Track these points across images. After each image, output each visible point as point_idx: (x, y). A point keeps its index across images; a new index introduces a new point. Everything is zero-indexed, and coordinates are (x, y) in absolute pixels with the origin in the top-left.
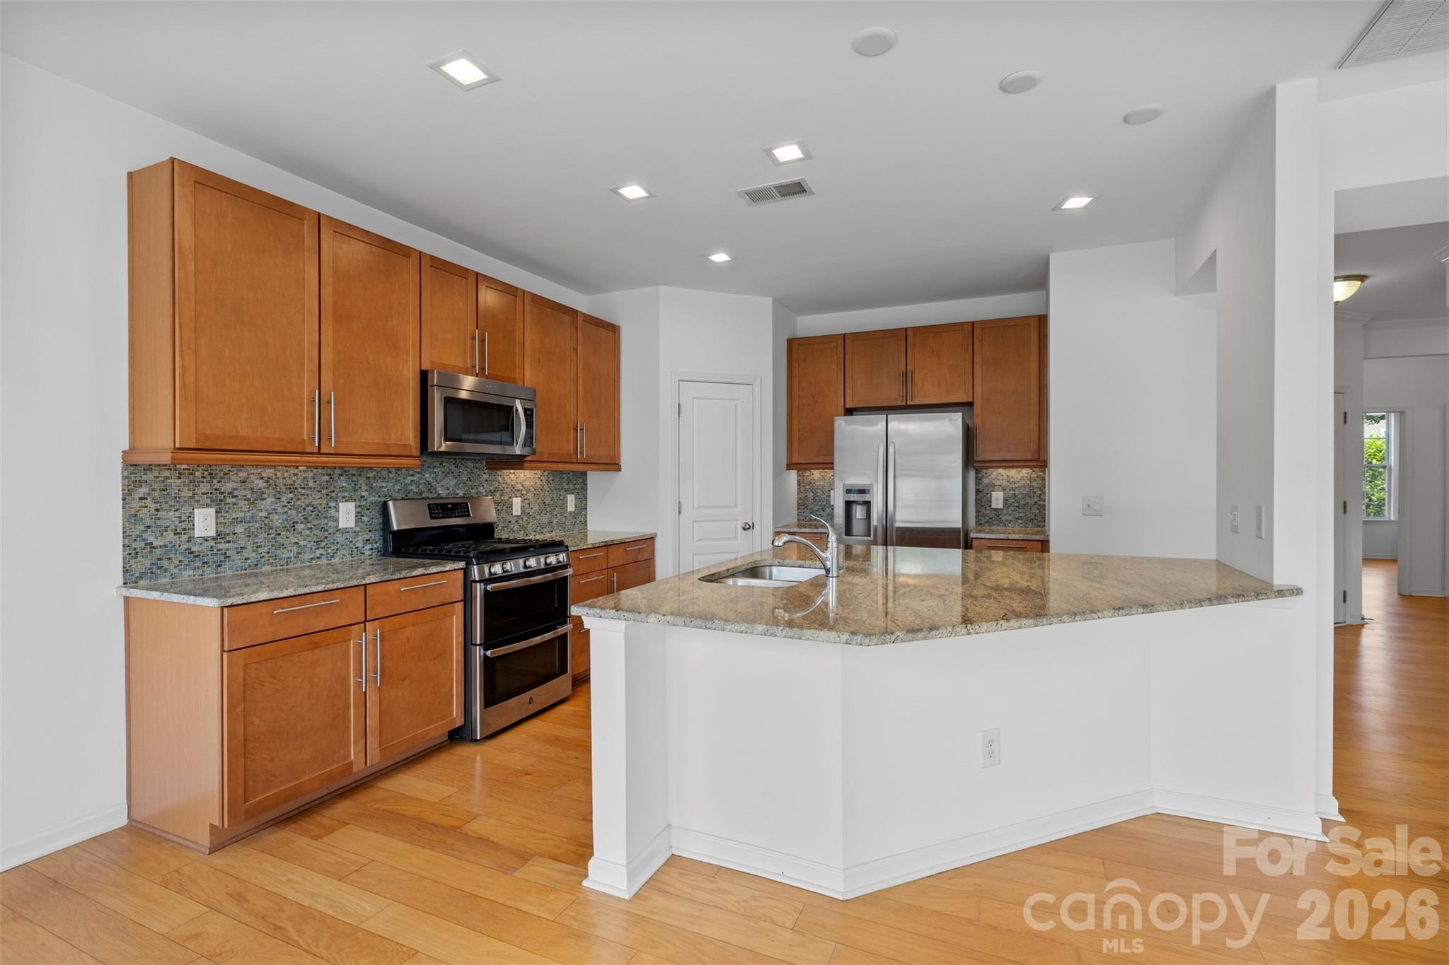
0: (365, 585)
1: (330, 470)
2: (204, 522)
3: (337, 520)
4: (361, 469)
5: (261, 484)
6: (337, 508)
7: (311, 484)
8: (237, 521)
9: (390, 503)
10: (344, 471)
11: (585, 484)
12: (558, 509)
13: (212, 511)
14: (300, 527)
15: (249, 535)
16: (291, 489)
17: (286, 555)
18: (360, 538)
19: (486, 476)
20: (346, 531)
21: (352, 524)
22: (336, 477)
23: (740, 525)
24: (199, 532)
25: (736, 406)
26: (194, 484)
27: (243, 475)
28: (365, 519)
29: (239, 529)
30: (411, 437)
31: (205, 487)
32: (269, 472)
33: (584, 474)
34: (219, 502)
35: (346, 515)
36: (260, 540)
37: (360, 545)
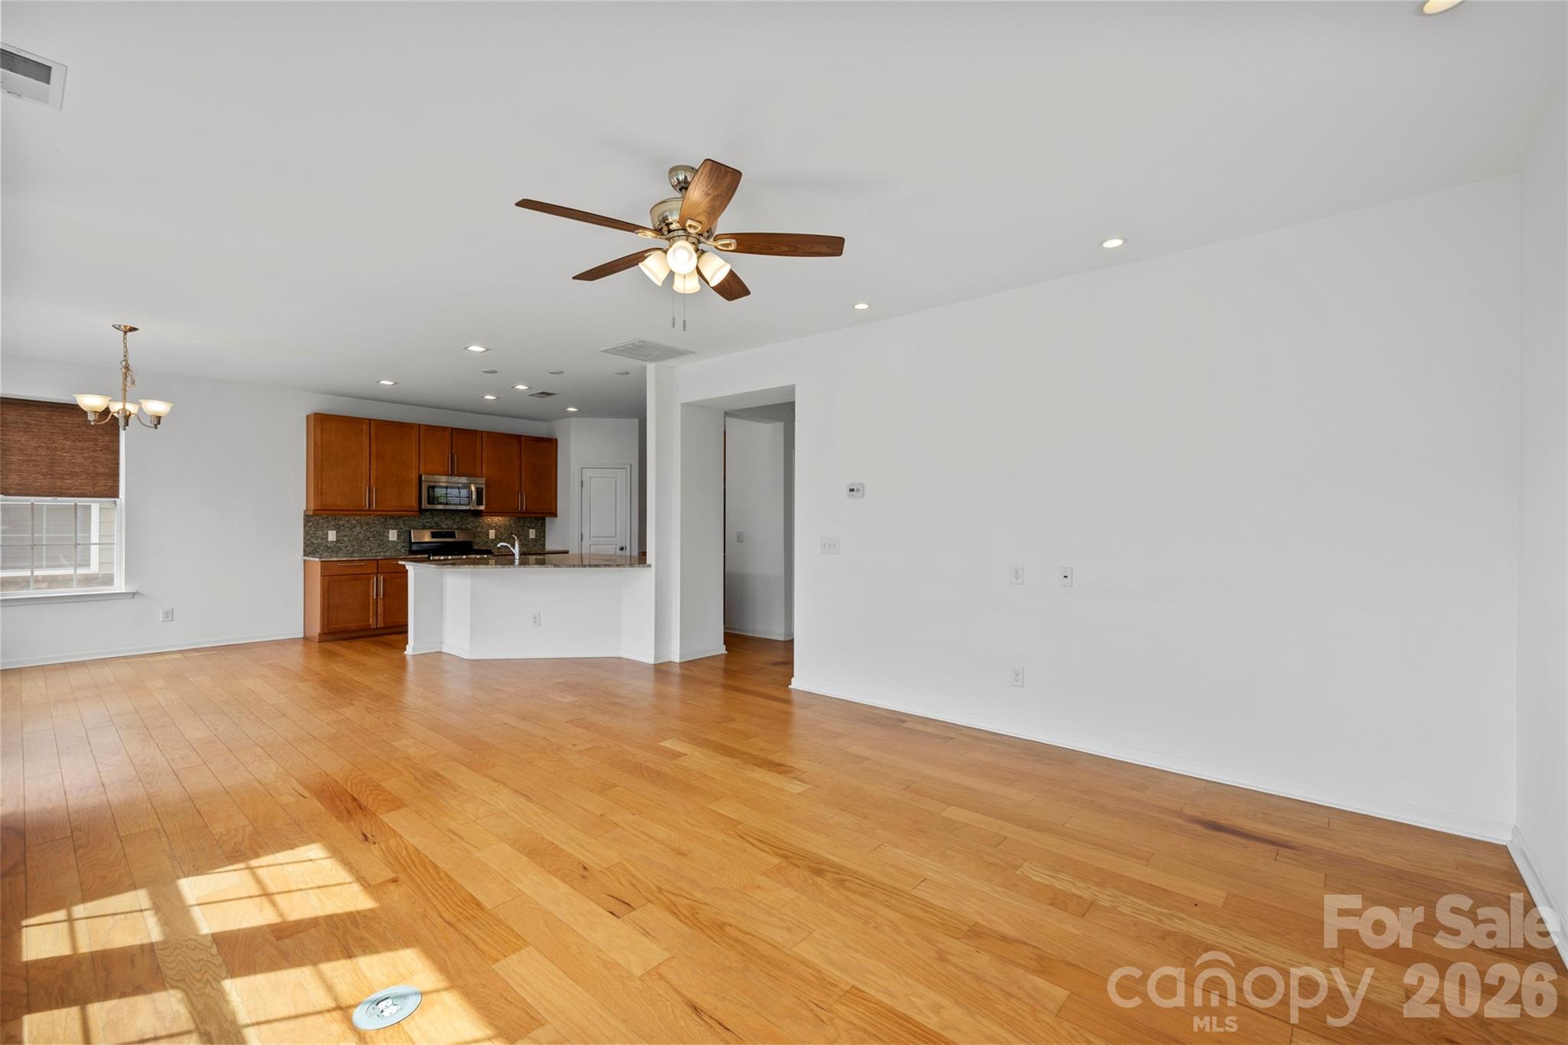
0: (378, 560)
1: (385, 517)
2: (332, 536)
3: (388, 537)
4: (400, 517)
5: (355, 522)
6: (388, 532)
7: (377, 522)
8: (345, 536)
9: (412, 531)
10: (392, 517)
11: (543, 525)
12: (522, 536)
13: (335, 532)
14: (371, 539)
15: (349, 541)
16: (368, 524)
17: (365, 550)
18: (400, 545)
19: (472, 519)
20: (393, 542)
21: (395, 539)
22: (388, 519)
23: (618, 547)
24: (330, 539)
25: (616, 482)
26: (329, 522)
27: (347, 518)
28: (402, 537)
29: (345, 539)
30: (414, 503)
31: (332, 523)
32: (358, 518)
33: (544, 519)
34: (338, 529)
35: (393, 535)
36: (354, 543)
37: (399, 548)
